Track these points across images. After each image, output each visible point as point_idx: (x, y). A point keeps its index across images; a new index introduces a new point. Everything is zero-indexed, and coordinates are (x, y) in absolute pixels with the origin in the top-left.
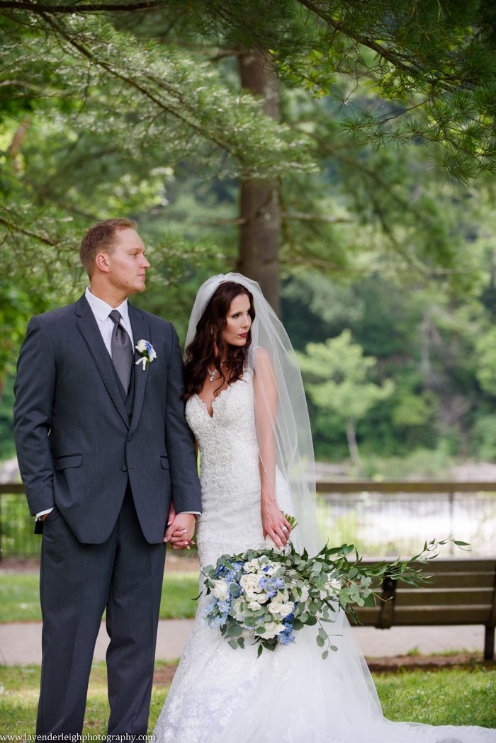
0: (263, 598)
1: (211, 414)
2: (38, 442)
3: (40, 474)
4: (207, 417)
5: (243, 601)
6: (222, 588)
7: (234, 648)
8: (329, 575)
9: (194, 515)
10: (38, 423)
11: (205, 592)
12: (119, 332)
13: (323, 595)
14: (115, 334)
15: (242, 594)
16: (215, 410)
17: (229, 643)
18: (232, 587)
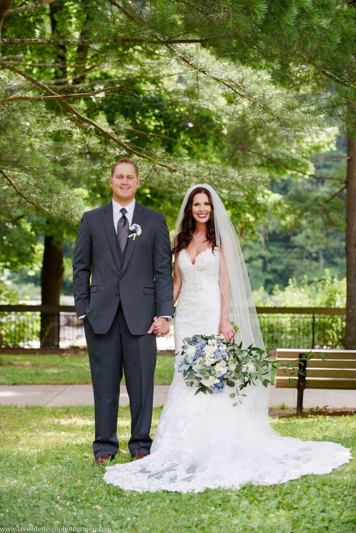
0: (213, 361)
1: (193, 263)
2: (79, 279)
3: (81, 297)
4: (191, 265)
5: (202, 360)
6: (191, 350)
7: (188, 386)
8: (250, 360)
9: (165, 318)
10: (80, 269)
11: (181, 353)
12: (123, 220)
13: (244, 370)
14: (120, 221)
15: (202, 356)
16: (196, 261)
17: (186, 382)
18: (198, 351)
